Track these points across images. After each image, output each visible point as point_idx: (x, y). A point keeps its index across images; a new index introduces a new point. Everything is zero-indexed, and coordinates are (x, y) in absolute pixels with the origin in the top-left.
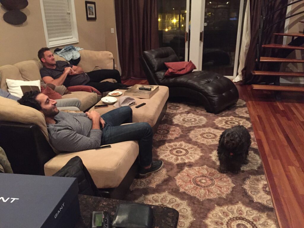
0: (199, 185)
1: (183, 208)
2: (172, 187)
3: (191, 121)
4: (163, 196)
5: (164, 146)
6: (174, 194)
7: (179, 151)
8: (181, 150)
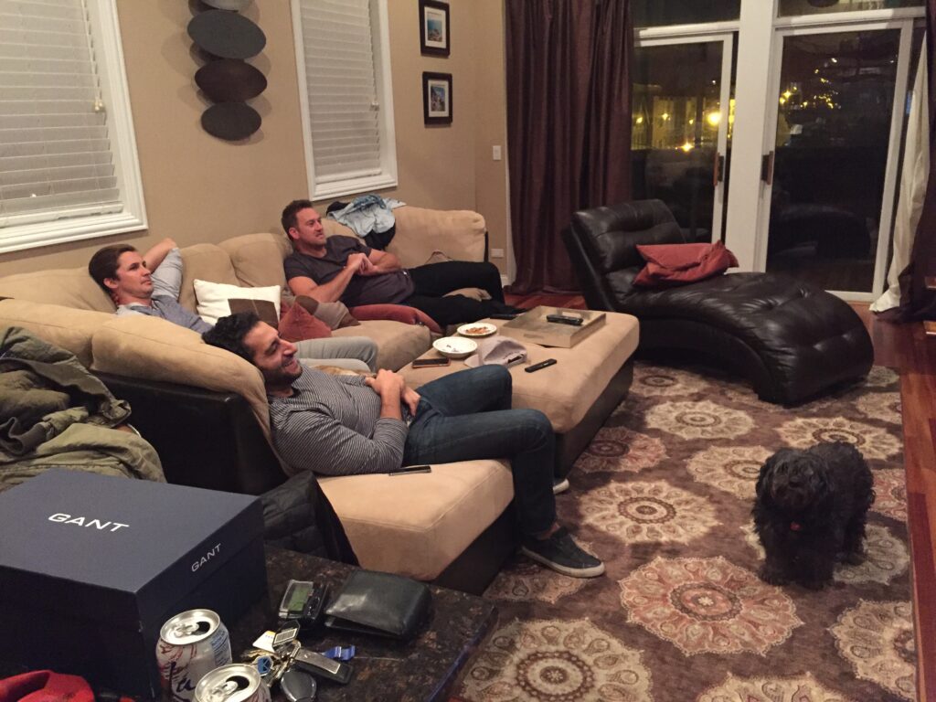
0: (688, 611)
1: (626, 669)
2: (605, 608)
3: (702, 423)
4: (575, 629)
5: (603, 490)
6: (607, 627)
7: (646, 507)
8: (655, 506)
